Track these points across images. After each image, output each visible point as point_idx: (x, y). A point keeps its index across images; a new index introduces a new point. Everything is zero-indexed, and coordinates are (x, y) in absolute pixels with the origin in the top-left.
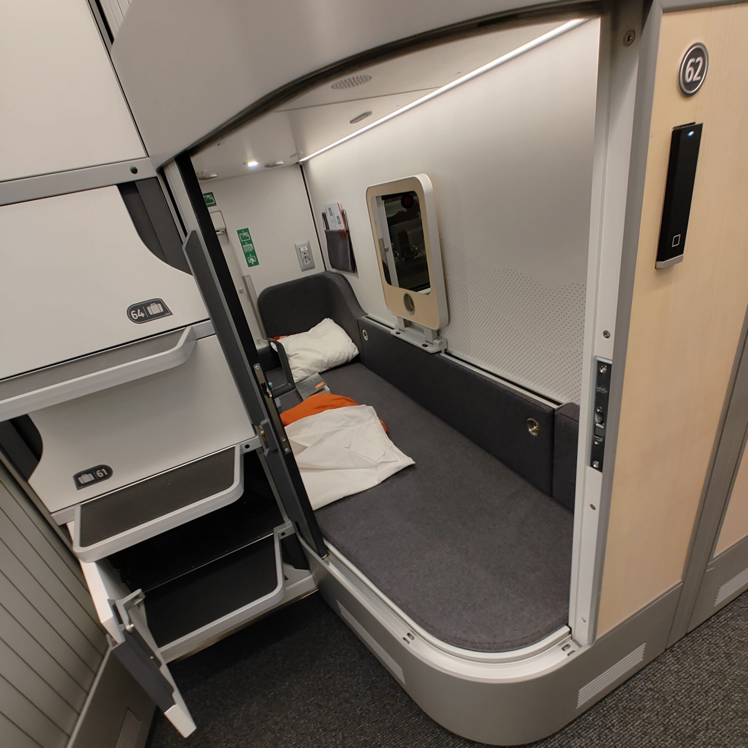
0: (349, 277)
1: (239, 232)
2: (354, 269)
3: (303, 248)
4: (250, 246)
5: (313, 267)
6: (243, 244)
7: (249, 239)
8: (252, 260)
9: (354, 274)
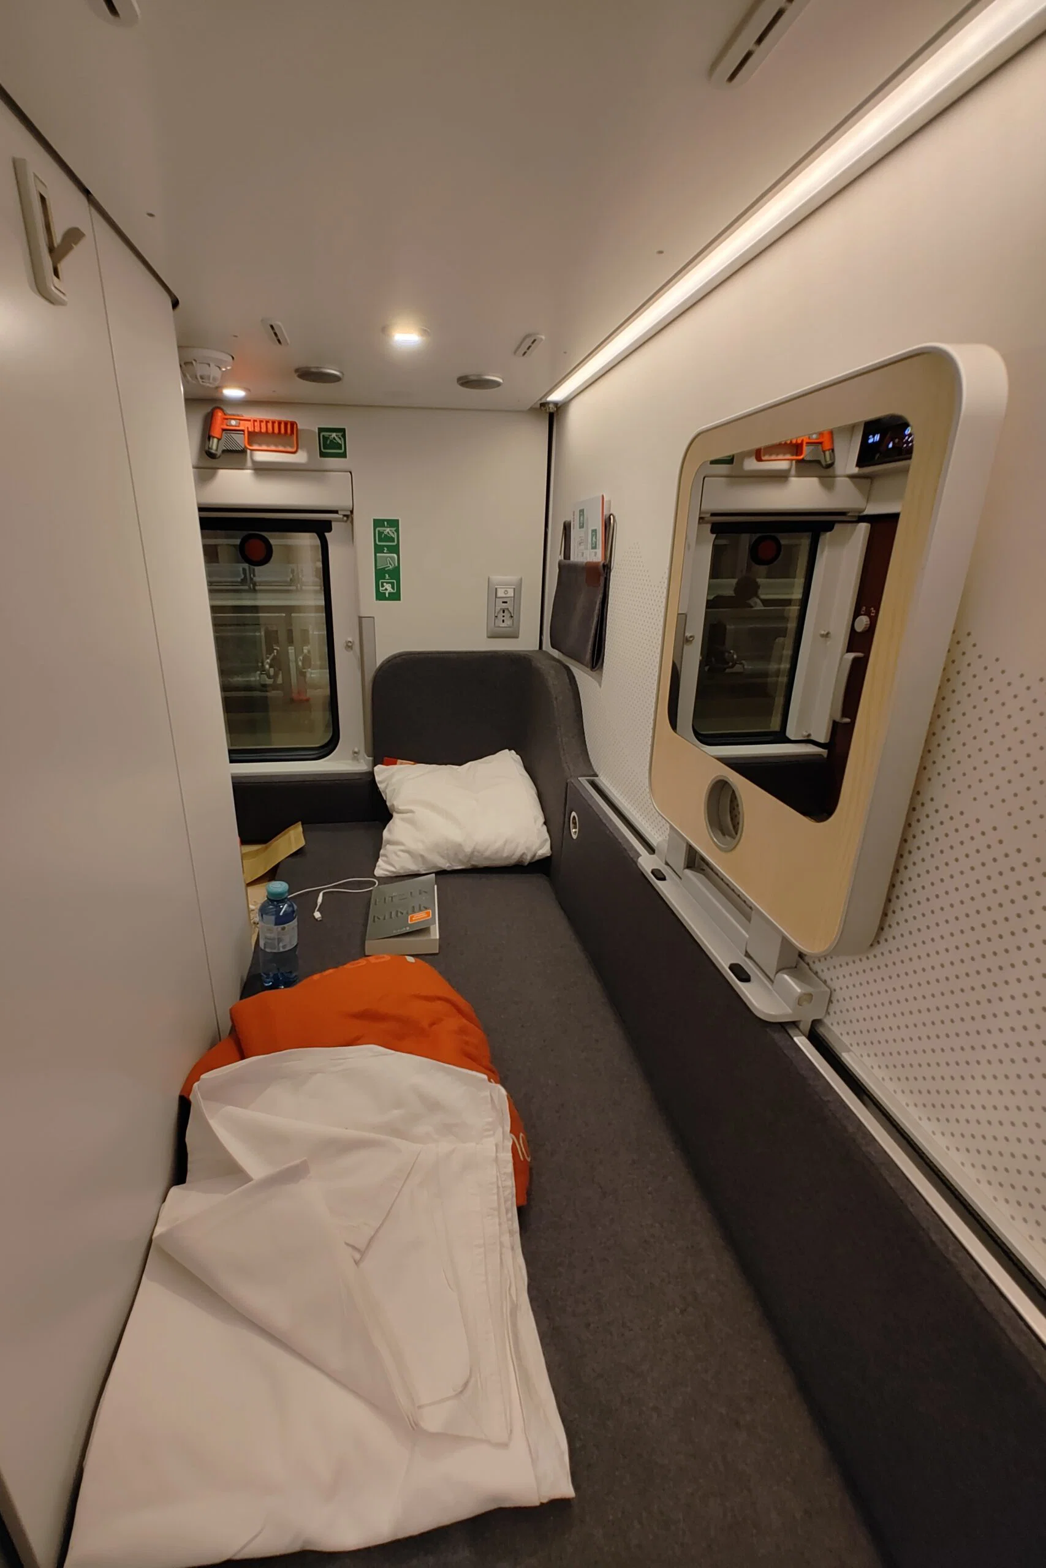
0: (582, 675)
1: (378, 523)
2: (596, 660)
3: (503, 590)
4: (394, 557)
5: (515, 636)
6: (378, 549)
7: (395, 543)
8: (388, 587)
9: (594, 673)
